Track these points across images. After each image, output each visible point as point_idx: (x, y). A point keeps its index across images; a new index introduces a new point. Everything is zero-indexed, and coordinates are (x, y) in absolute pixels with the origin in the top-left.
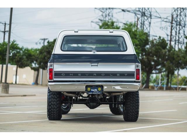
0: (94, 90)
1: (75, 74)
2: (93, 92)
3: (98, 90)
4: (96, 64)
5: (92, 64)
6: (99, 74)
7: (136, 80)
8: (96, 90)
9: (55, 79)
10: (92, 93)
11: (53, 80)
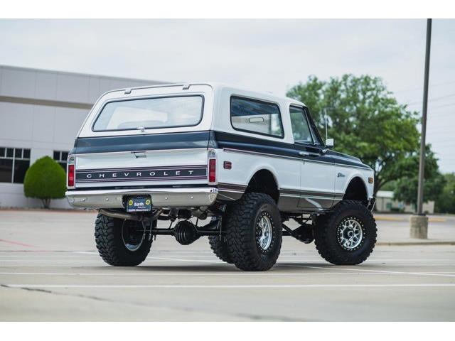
0: (138, 205)
1: (108, 174)
2: (136, 208)
3: (145, 205)
4: (143, 154)
5: (137, 154)
6: (145, 173)
7: (210, 181)
8: (142, 204)
9: (78, 185)
10: (134, 210)
11: (73, 187)
